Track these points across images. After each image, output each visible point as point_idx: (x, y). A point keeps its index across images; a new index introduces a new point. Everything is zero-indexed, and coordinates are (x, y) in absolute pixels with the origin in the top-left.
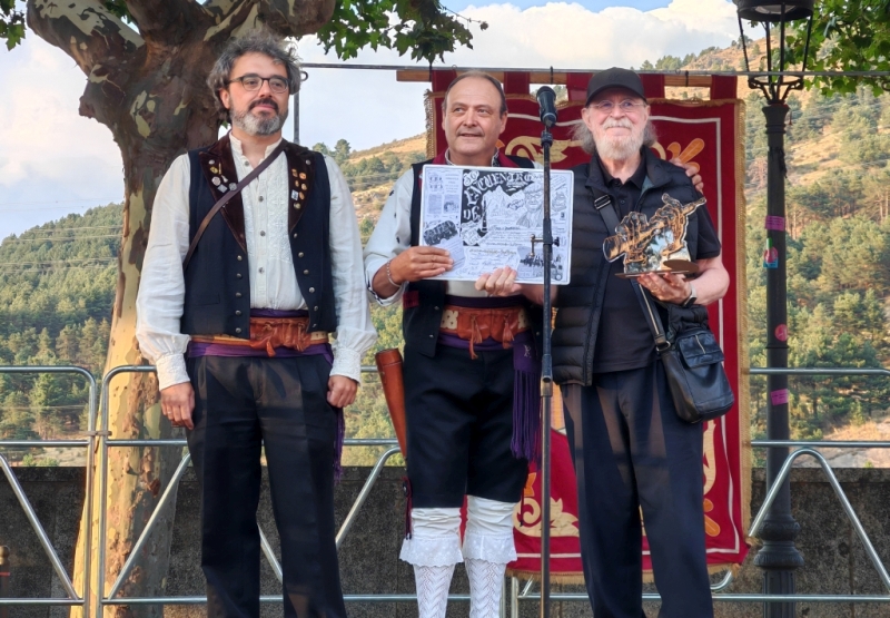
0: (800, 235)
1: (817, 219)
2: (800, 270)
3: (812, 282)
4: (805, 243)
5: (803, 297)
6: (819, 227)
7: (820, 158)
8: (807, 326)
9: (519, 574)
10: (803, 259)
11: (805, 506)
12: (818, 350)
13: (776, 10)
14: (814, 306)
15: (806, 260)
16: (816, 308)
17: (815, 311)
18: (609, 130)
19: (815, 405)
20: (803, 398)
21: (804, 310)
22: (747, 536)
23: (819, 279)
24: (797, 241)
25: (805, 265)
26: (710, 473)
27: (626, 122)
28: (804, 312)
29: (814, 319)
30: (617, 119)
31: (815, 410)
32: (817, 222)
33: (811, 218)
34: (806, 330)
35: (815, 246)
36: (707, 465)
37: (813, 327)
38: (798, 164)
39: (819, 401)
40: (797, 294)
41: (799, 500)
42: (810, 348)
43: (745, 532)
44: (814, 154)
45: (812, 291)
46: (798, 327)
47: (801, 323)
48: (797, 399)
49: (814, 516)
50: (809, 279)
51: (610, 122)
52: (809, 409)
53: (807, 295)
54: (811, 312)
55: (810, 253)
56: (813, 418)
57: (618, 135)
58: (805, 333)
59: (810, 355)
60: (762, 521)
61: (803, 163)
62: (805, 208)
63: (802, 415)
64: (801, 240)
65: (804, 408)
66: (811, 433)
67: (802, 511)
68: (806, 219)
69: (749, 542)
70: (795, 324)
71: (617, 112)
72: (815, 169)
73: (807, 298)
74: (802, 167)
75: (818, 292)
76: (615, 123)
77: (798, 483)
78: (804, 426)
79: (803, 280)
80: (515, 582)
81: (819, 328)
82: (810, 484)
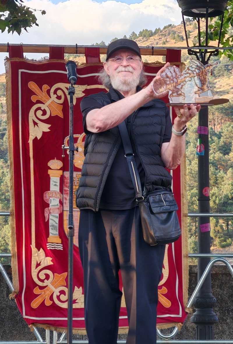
0: (219, 130)
1: (229, 121)
2: (219, 150)
3: (226, 156)
4: (222, 134)
5: (221, 164)
6: (230, 125)
7: (231, 87)
8: (223, 181)
9: (58, 329)
10: (221, 143)
11: (220, 287)
12: (229, 195)
13: (203, 11)
14: (227, 170)
15: (223, 144)
16: (229, 171)
17: (228, 173)
18: (120, 74)
19: (228, 225)
20: (221, 221)
21: (222, 172)
22: (186, 307)
23: (230, 154)
24: (218, 133)
25: (222, 146)
26: (166, 272)
27: (130, 69)
28: (221, 173)
29: (227, 177)
30: (125, 67)
31: (228, 228)
32: (229, 123)
33: (225, 120)
34: (223, 183)
35: (228, 136)
36: (164, 268)
37: (226, 182)
38: (218, 90)
39: (230, 223)
40: (218, 163)
41: (216, 283)
42: (225, 193)
43: (185, 304)
44: (227, 84)
45: (226, 161)
46: (218, 181)
47: (220, 179)
48: (217, 222)
49: (225, 292)
50: (225, 154)
51: (121, 68)
52: (224, 227)
53: (223, 163)
54: (226, 173)
55: (225, 140)
56: (226, 232)
57: (125, 76)
58: (222, 185)
59: (225, 197)
60: (196, 297)
61: (221, 90)
62: (222, 115)
63: (220, 231)
64: (220, 133)
65: (221, 227)
66: (225, 241)
67: (218, 290)
68: (223, 121)
69: (187, 311)
70: (217, 180)
71: (125, 63)
72: (228, 93)
73: (223, 165)
74: (221, 92)
75: (229, 162)
76: (123, 69)
77: (216, 274)
78: (222, 237)
79: (221, 155)
80: (55, 334)
81: (230, 182)
82: (223, 274)
